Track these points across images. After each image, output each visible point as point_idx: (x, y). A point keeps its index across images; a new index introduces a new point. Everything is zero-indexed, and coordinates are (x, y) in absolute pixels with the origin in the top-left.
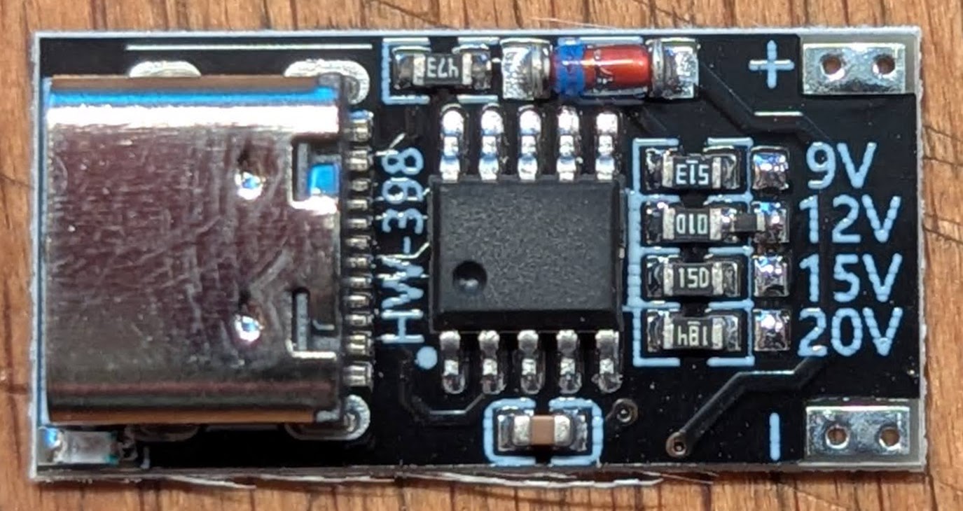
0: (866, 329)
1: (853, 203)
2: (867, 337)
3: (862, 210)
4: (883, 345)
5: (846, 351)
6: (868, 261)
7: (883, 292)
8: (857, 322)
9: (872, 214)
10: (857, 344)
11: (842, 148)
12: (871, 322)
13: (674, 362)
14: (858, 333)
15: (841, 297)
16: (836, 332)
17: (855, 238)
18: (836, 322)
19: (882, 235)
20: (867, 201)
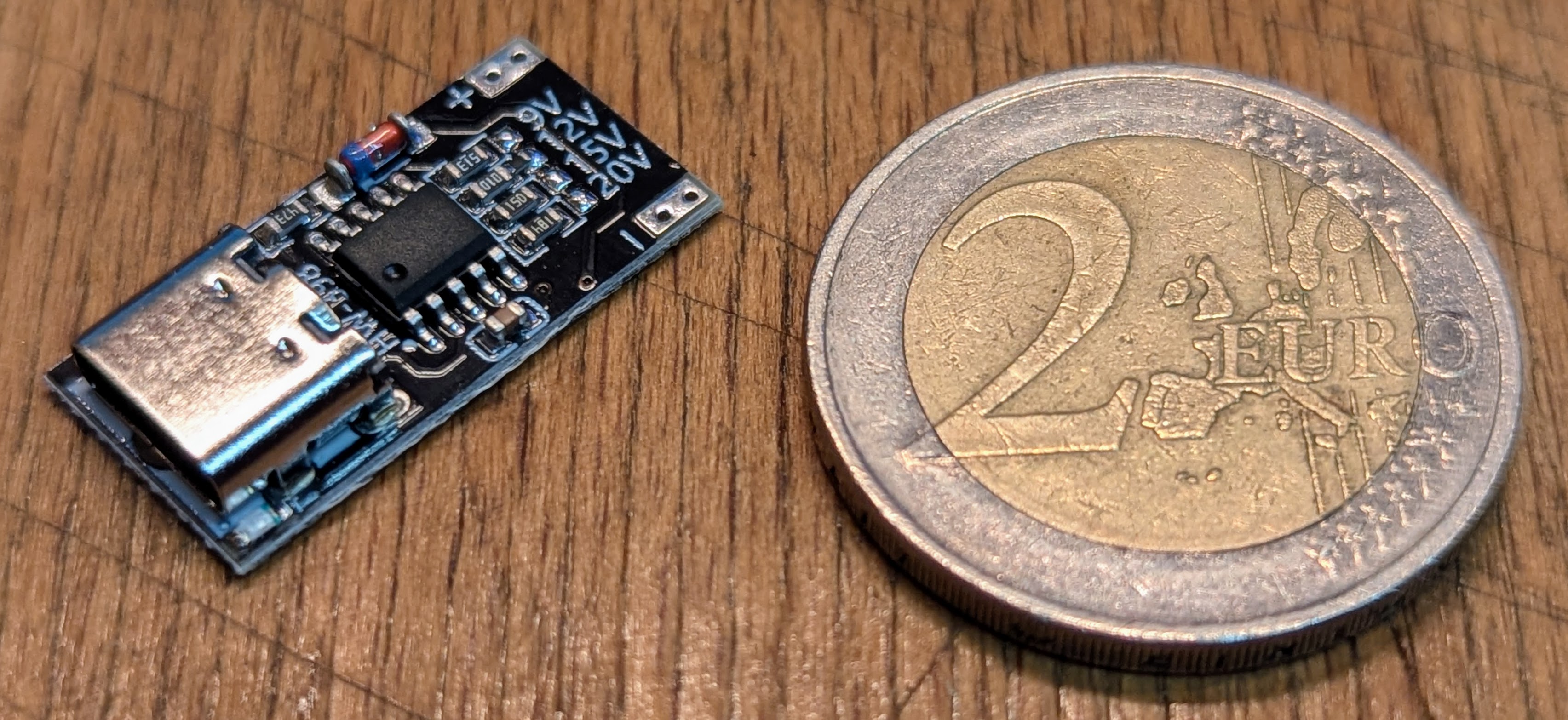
0: (628, 164)
1: (564, 121)
2: (633, 167)
3: (572, 120)
4: (645, 164)
5: (629, 180)
6: (599, 137)
7: (620, 144)
8: (621, 165)
9: (580, 118)
10: (631, 173)
11: (535, 103)
12: (629, 160)
13: (546, 250)
14: (627, 169)
15: (600, 161)
16: (616, 177)
17: (582, 133)
18: (611, 172)
19: (594, 122)
20: (571, 115)
